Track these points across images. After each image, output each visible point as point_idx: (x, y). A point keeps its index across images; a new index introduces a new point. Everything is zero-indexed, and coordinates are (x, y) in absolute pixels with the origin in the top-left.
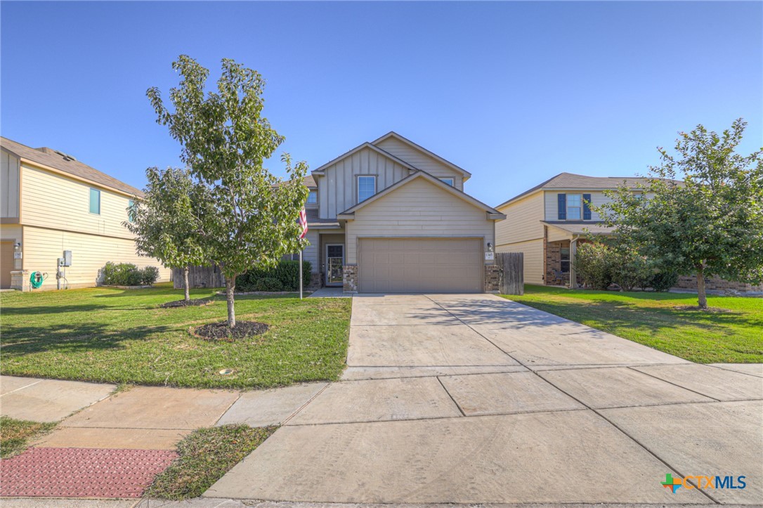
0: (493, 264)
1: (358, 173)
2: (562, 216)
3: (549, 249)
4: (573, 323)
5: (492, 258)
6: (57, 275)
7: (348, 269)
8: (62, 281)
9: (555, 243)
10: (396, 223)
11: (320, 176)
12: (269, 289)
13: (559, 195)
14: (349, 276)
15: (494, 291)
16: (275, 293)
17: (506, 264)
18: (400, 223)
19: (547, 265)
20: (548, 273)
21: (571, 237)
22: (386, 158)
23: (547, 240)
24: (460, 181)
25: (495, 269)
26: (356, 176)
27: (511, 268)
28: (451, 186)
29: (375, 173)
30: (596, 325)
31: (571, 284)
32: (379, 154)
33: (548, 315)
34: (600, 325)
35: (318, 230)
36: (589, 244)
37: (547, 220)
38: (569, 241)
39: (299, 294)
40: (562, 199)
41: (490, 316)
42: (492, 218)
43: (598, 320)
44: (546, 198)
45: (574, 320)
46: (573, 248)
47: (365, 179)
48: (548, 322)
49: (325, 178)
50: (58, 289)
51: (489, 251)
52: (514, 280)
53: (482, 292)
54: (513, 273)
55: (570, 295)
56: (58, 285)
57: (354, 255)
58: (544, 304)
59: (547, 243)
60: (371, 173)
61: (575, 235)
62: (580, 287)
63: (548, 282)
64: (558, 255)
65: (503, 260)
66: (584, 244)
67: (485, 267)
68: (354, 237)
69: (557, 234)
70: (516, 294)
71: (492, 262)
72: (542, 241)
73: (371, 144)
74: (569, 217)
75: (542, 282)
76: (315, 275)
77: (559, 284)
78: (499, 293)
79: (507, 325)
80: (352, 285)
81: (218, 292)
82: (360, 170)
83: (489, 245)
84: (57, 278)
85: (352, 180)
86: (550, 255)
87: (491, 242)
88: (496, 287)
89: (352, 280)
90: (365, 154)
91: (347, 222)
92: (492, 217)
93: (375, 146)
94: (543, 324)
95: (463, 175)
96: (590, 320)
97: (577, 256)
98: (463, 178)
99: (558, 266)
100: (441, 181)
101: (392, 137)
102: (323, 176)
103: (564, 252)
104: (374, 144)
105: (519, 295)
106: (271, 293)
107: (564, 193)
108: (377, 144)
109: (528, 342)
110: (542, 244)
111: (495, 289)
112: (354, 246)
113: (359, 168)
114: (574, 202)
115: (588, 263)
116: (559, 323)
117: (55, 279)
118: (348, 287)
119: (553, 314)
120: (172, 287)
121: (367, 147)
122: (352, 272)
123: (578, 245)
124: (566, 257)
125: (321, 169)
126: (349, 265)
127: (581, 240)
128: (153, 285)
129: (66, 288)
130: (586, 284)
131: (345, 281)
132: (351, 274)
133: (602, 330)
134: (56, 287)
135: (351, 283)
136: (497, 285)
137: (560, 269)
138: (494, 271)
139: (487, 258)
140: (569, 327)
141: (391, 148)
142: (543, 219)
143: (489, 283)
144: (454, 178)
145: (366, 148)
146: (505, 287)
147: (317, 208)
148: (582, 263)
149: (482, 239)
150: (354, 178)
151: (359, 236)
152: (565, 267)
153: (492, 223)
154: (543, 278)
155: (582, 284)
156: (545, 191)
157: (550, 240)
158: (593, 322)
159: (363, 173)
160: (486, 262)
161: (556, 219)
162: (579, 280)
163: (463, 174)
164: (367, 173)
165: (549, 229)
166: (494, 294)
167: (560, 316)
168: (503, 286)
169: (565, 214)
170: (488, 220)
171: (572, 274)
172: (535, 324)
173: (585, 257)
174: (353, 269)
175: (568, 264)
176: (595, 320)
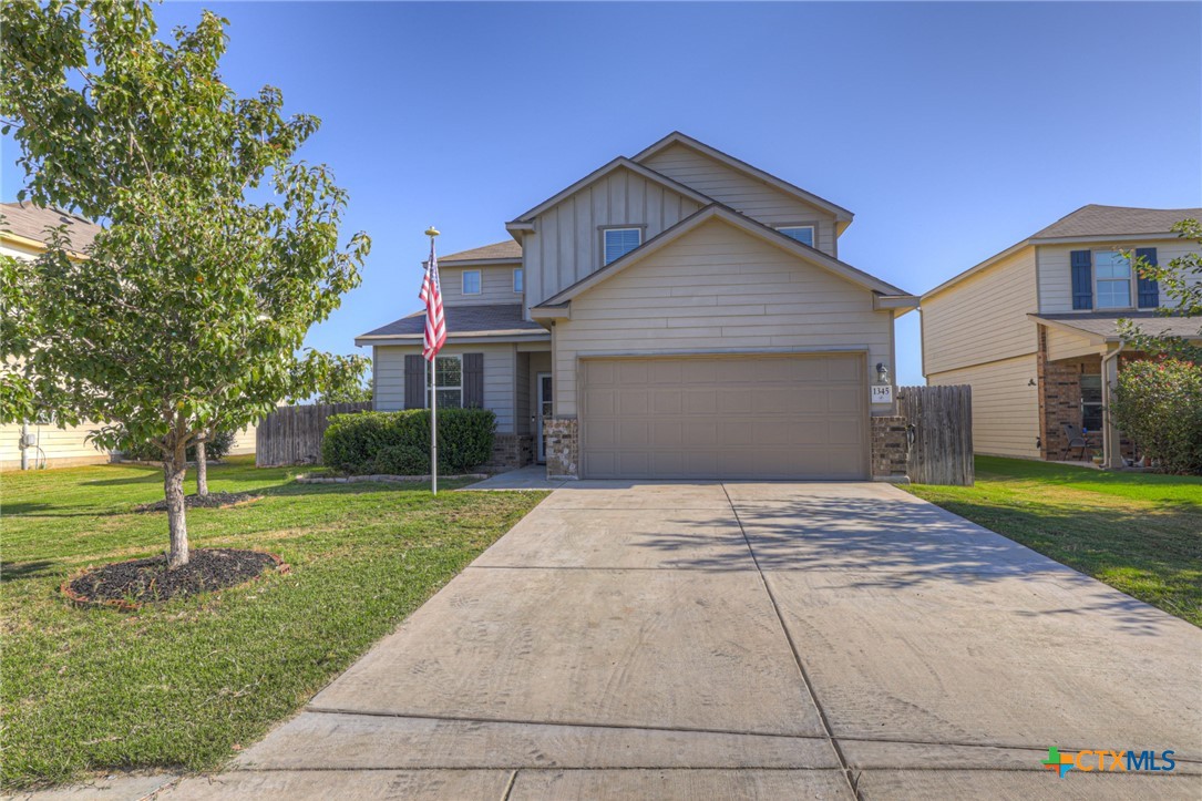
0: (892, 412)
1: (604, 222)
2: (1083, 301)
3: (1049, 379)
4: (1071, 574)
5: (889, 398)
6: (22, 440)
7: (558, 425)
8: (30, 453)
9: (1066, 362)
10: (662, 323)
11: (525, 232)
12: (399, 470)
13: (1072, 253)
14: (558, 442)
15: (894, 477)
16: (409, 478)
17: (929, 414)
18: (672, 323)
19: (1047, 413)
20: (1050, 433)
21: (1102, 349)
22: (664, 188)
23: (1045, 357)
24: (830, 231)
25: (896, 424)
26: (600, 229)
27: (940, 422)
28: (810, 247)
29: (641, 222)
30: (1139, 584)
31: (1107, 456)
32: (647, 180)
33: (1006, 545)
34: (1149, 584)
35: (515, 344)
36: (1149, 364)
37: (1044, 310)
38: (1097, 358)
39: (430, 481)
40: (1081, 265)
41: (848, 542)
42: (883, 305)
43: (1150, 568)
44: (1041, 261)
45: (1073, 566)
46: (1108, 372)
47: (619, 234)
48: (997, 568)
49: (537, 237)
50: (23, 468)
51: (880, 382)
52: (948, 450)
53: (866, 478)
54: (947, 433)
55: (1096, 486)
56: (23, 461)
57: (572, 397)
58: (1009, 513)
59: (1046, 363)
60: (632, 221)
61: (1111, 343)
62: (1131, 465)
63: (1050, 454)
64: (1075, 391)
65: (920, 404)
66: (1135, 364)
67: (873, 420)
68: (572, 356)
69: (1069, 342)
70: (954, 483)
71: (888, 408)
72: (1034, 359)
73: (630, 160)
74: (1099, 303)
75: (1036, 454)
76: (508, 438)
77: (1080, 458)
78: (906, 482)
79: (876, 573)
80: (566, 462)
81: (299, 477)
82: (609, 217)
83: (879, 367)
84: (21, 448)
85: (592, 237)
86: (1053, 390)
87: (884, 360)
88: (899, 467)
89: (566, 451)
90: (618, 183)
91: (553, 323)
92: (883, 303)
93: (639, 164)
94: (980, 574)
95: (837, 218)
96: (1123, 564)
97: (1120, 392)
98: (836, 224)
99: (1076, 417)
100: (778, 233)
101: (676, 144)
102: (532, 232)
103: (1090, 384)
104: (636, 160)
105: (964, 485)
106: (402, 477)
107: (1086, 248)
108: (645, 160)
109: (899, 636)
110: (1035, 367)
111: (896, 473)
112: (571, 375)
113: (605, 212)
114: (1112, 270)
115: (1150, 409)
116: (1027, 572)
117: (16, 449)
118: (557, 466)
119: (1021, 542)
120: (254, 464)
121: (622, 168)
122: (566, 432)
123: (1120, 367)
124: (1094, 394)
125: (526, 218)
126: (558, 418)
127: (1130, 355)
128: (222, 460)
129: (42, 467)
130: (1148, 461)
131: (550, 453)
132: (565, 437)
133: (1154, 604)
134: (19, 464)
135: (563, 459)
136: (902, 462)
137: (1081, 423)
138: (894, 429)
139: (876, 398)
140: (1054, 587)
141: (677, 168)
142: (1035, 310)
143: (882, 456)
144: (816, 224)
145: (618, 169)
146: (927, 467)
147: (521, 300)
148: (1133, 410)
149: (862, 355)
150: (596, 234)
151: (582, 354)
152: (1092, 420)
153: (888, 317)
154: (1039, 445)
155: (1137, 460)
156: (1037, 247)
157: (1052, 358)
158: (1131, 572)
159: (614, 223)
160: (875, 409)
161: (1068, 308)
162: (1128, 447)
163: (835, 216)
164: (622, 221)
165: (1049, 331)
166: (892, 482)
167: (1036, 549)
168: (922, 463)
169: (1090, 297)
170: (877, 310)
171: (1108, 434)
172: (957, 573)
173: (1139, 394)
174: (568, 427)
175: (1097, 411)
176: (1140, 566)
